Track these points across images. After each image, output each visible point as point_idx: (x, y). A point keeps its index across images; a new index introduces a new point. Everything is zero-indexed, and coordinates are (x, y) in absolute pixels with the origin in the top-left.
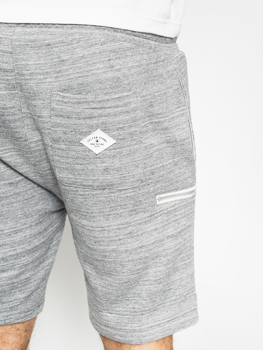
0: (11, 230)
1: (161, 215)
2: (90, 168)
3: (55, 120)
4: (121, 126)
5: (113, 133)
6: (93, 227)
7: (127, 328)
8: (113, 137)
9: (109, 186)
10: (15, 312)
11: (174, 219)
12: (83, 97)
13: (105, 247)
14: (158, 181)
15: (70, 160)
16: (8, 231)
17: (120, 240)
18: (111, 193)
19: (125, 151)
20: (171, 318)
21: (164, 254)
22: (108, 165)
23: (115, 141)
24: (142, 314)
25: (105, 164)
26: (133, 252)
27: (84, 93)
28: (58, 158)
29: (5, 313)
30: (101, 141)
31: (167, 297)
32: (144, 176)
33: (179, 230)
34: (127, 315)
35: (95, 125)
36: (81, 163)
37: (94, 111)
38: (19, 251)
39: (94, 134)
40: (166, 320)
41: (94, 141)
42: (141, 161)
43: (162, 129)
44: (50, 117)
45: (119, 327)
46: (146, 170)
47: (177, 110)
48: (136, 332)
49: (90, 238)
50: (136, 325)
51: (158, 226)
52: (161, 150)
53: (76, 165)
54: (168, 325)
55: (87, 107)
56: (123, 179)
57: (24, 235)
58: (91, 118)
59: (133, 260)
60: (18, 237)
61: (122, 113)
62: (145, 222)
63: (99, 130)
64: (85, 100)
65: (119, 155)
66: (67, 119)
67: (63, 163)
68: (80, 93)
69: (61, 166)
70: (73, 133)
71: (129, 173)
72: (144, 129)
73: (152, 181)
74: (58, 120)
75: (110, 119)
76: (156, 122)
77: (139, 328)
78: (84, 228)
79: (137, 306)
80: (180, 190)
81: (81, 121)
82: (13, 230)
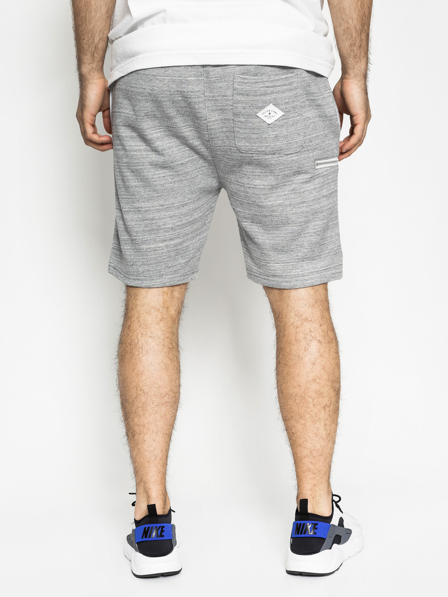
0: (180, 204)
1: (318, 177)
2: (264, 136)
3: (237, 98)
4: (287, 101)
5: (282, 107)
6: (264, 185)
7: (292, 273)
8: (282, 110)
9: (278, 151)
10: (178, 275)
11: (327, 182)
12: (260, 77)
13: (273, 202)
14: (315, 149)
15: (248, 131)
16: (177, 204)
17: (285, 195)
18: (280, 157)
19: (290, 121)
20: (326, 268)
21: (321, 210)
22: (277, 133)
23: (283, 113)
24: (303, 261)
25: (275, 133)
26: (296, 206)
27: (259, 75)
28: (238, 130)
29: (170, 276)
30: (272, 114)
31: (323, 250)
32: (305, 143)
33: (330, 192)
34: (291, 262)
35: (268, 101)
36: (256, 132)
37: (268, 89)
38: (184, 222)
39: (267, 108)
40: (323, 269)
41: (267, 114)
42: (302, 130)
43: (316, 105)
44: (233, 95)
45: (285, 274)
46: (305, 138)
47: (326, 92)
48: (299, 277)
49: (261, 197)
50: (299, 270)
51: (316, 186)
52: (315, 122)
53: (252, 135)
54: (324, 273)
55: (262, 86)
56: (289, 145)
57: (189, 208)
58: (265, 95)
59: (296, 213)
60: (184, 210)
61: (287, 90)
62: (306, 182)
63: (271, 104)
64: (261, 80)
65: (286, 125)
66: (246, 97)
67: (241, 133)
68: (256, 75)
69: (240, 136)
70: (251, 107)
71: (293, 140)
72: (303, 104)
73: (311, 148)
74: (239, 98)
75: (280, 95)
76: (311, 100)
77: (302, 273)
78: (255, 188)
79: (300, 254)
80: (330, 158)
81: (258, 98)
82: (182, 203)
